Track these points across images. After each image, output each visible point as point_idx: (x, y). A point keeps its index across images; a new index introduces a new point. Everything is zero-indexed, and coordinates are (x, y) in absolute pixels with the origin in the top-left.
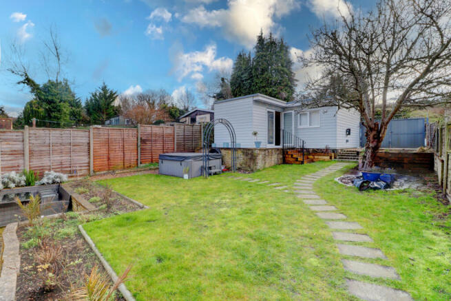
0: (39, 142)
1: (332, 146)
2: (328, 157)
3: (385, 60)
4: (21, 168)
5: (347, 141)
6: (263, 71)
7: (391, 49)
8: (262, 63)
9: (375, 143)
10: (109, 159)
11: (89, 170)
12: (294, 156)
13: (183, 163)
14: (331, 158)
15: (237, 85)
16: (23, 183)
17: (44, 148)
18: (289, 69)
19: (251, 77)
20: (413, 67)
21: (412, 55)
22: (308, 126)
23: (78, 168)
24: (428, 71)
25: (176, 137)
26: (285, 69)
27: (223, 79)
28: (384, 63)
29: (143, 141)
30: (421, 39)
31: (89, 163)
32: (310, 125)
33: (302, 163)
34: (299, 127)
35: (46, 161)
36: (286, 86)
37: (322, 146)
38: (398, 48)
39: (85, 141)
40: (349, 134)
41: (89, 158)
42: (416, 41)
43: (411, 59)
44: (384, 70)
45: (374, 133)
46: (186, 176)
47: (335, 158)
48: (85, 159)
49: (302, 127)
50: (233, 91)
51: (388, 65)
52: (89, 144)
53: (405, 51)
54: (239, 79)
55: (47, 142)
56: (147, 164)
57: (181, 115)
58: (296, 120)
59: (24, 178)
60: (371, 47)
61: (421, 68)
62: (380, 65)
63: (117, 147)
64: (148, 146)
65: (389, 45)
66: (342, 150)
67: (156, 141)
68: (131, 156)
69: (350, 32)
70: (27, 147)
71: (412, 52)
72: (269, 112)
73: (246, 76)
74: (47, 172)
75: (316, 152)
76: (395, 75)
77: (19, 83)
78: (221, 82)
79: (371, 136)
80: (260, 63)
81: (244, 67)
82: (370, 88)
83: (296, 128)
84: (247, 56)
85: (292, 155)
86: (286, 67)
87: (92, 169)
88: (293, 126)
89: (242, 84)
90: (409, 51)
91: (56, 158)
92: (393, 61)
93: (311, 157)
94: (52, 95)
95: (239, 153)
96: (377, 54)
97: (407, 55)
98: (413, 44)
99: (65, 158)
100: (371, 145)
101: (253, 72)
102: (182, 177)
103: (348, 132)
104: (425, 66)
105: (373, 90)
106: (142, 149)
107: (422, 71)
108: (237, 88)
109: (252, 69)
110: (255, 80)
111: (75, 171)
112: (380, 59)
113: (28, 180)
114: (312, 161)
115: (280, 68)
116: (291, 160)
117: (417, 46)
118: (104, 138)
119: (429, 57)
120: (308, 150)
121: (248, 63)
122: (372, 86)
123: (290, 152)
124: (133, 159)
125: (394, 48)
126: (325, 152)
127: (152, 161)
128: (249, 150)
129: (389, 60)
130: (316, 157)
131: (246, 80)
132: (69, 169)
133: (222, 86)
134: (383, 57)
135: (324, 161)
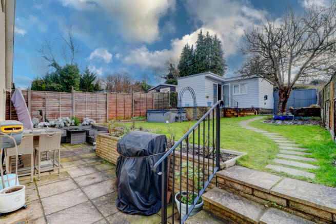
0: (80, 100)
1: (256, 106)
2: (254, 113)
3: (289, 51)
4: (71, 115)
5: (265, 104)
6: (203, 58)
7: (293, 44)
8: (202, 53)
9: (284, 99)
10: (116, 112)
11: (106, 118)
12: (232, 112)
13: (165, 114)
14: (255, 113)
15: (183, 69)
16: (73, 124)
17: (83, 104)
18: (221, 57)
19: (194, 63)
20: (305, 54)
21: (305, 47)
22: (240, 94)
23: (100, 117)
24: (313, 56)
25: (154, 100)
26: (218, 57)
27: (171, 65)
28: (289, 53)
29: (136, 102)
30: (310, 39)
31: (106, 114)
32: (241, 93)
33: (237, 116)
34: (233, 94)
35: (83, 112)
36: (219, 69)
37: (249, 106)
38: (297, 43)
39: (104, 101)
40: (267, 99)
41: (106, 111)
42: (307, 39)
43: (305, 50)
44: (289, 56)
45: (284, 93)
46: (167, 122)
47: (258, 113)
48: (104, 112)
49: (235, 94)
50: (180, 73)
51: (291, 54)
52: (106, 102)
53: (301, 46)
54: (185, 64)
55: (84, 100)
56: (138, 117)
57: (149, 88)
58: (232, 90)
59: (74, 121)
60: (281, 43)
61: (310, 55)
62: (287, 53)
63: (121, 105)
64: (138, 106)
65: (292, 42)
66: (262, 109)
67: (142, 102)
68: (129, 112)
69: (269, 34)
70: (74, 103)
71: (305, 46)
72: (214, 85)
73: (189, 62)
74: (85, 118)
75: (245, 110)
76: (296, 59)
77: (49, 66)
78: (170, 67)
79: (282, 95)
80: (200, 53)
81: (188, 56)
82: (281, 66)
83: (231, 95)
84: (190, 48)
85: (230, 112)
86: (219, 56)
87: (108, 118)
88: (230, 94)
89: (187, 68)
90: (303, 46)
91: (89, 111)
92: (295, 51)
93: (242, 113)
94: (70, 74)
95: (197, 109)
96: (285, 47)
97: (302, 48)
98: (306, 41)
99: (93, 111)
100: (282, 100)
101: (195, 59)
102: (165, 122)
103: (266, 97)
104: (312, 54)
105: (283, 68)
106: (135, 107)
107: (310, 56)
108: (184, 71)
109: (194, 57)
110: (197, 65)
111: (99, 119)
112: (286, 50)
113: (75, 122)
114: (243, 116)
115: (215, 56)
116: (230, 115)
117: (308, 42)
118: (114, 99)
119: (313, 49)
120: (240, 109)
121: (191, 53)
122: (282, 65)
123: (228, 110)
124: (130, 113)
125: (295, 44)
126: (252, 110)
127: (140, 115)
128: (204, 107)
129: (292, 51)
130: (245, 113)
131: (190, 65)
132: (95, 117)
133: (171, 70)
134: (289, 49)
135: (250, 115)
